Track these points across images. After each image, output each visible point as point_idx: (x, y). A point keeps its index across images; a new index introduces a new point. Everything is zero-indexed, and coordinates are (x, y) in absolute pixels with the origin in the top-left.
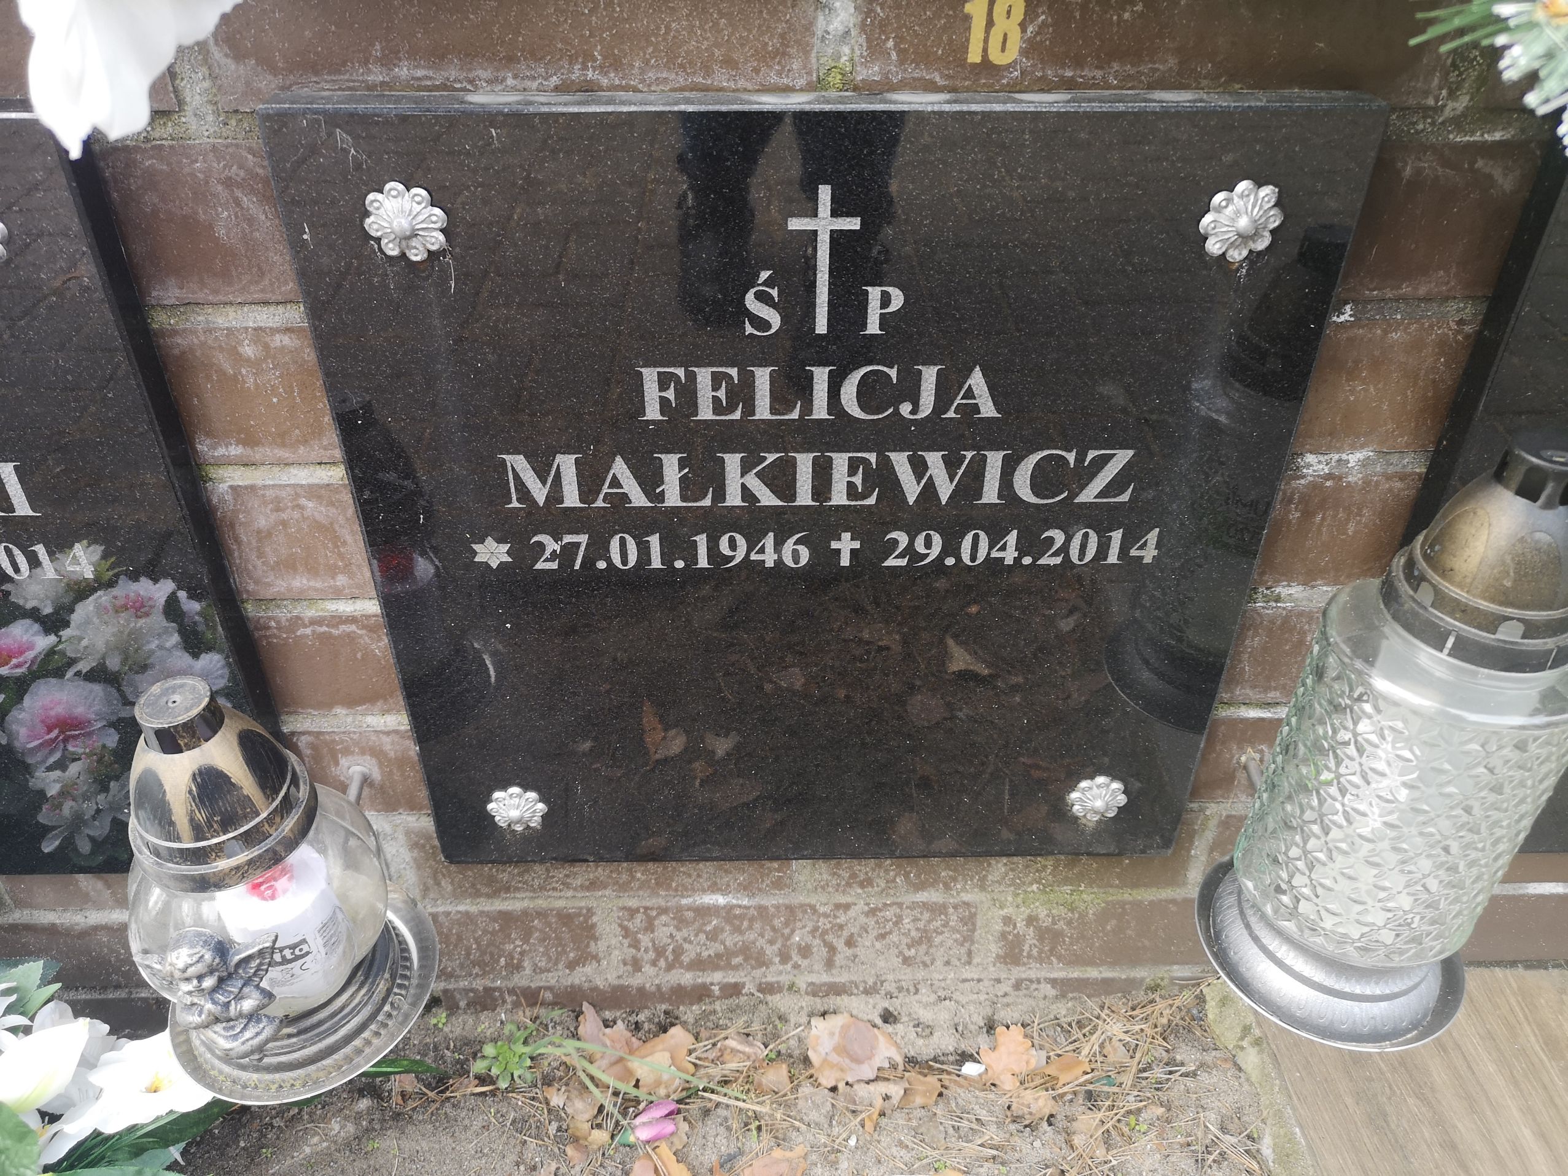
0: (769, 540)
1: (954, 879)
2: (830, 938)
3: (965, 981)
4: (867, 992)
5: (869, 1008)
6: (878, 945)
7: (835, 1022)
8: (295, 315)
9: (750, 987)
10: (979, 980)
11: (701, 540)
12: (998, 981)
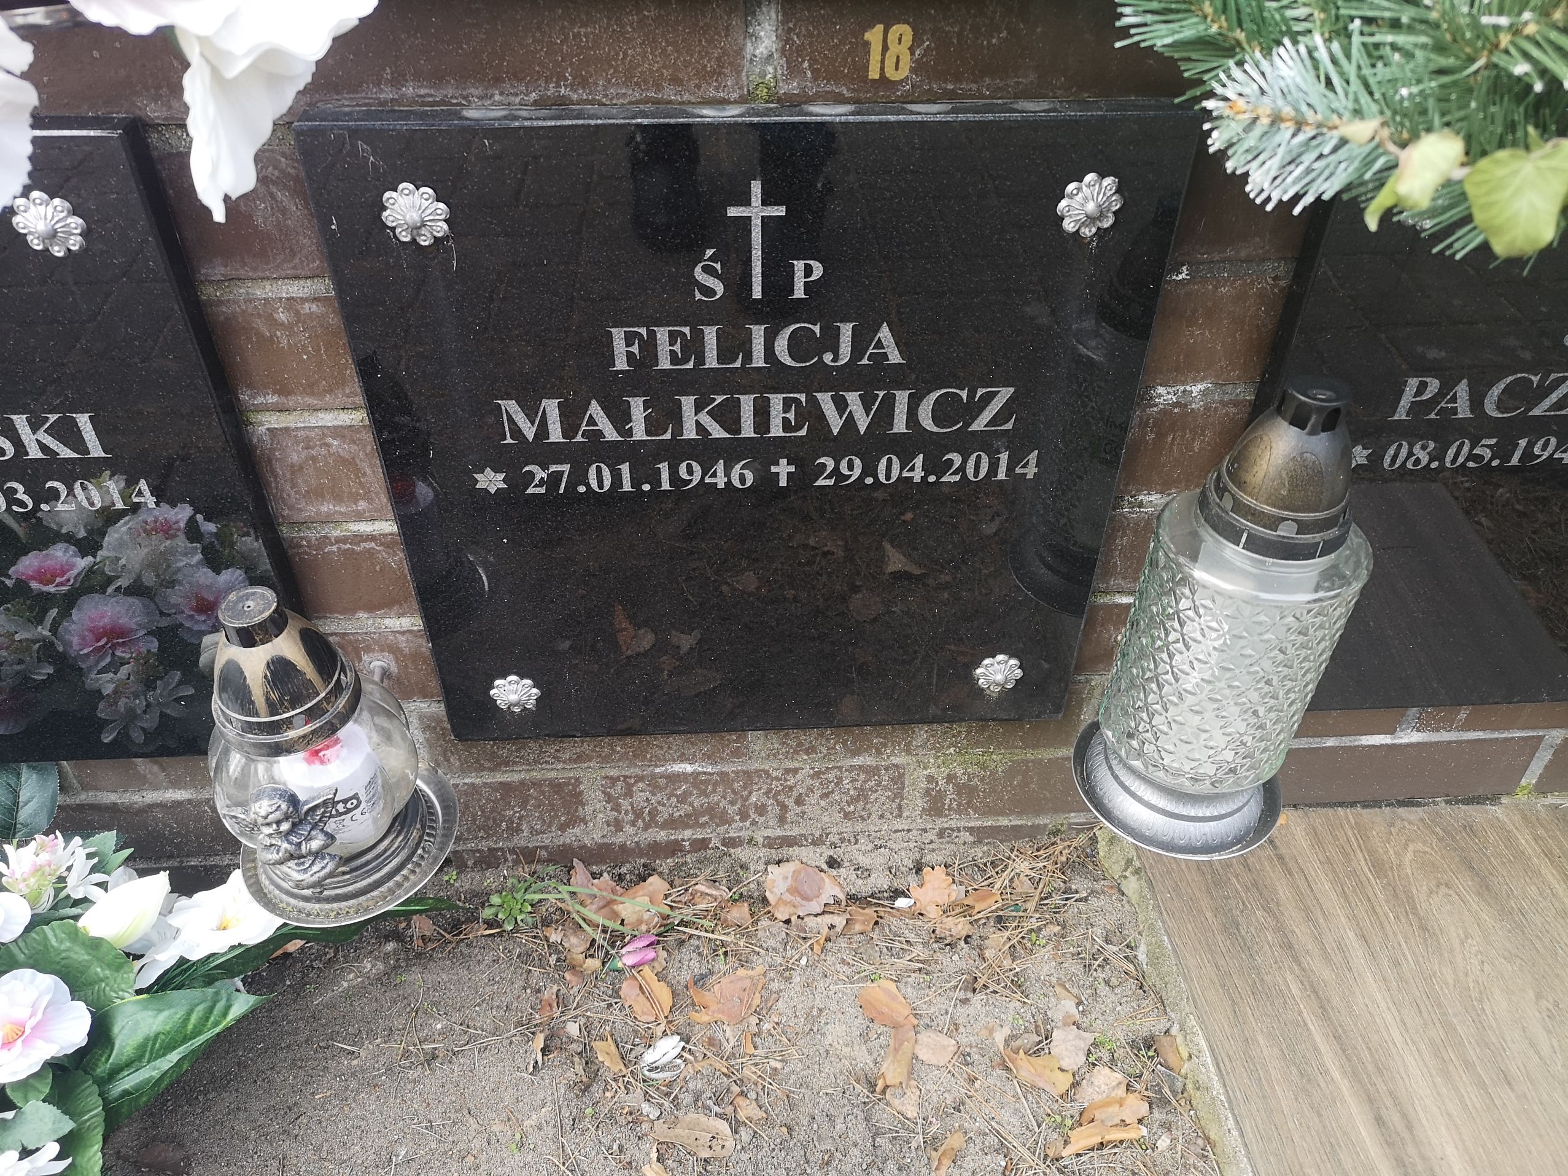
0: (720, 466)
1: (885, 745)
2: (781, 798)
3: (896, 831)
4: (814, 843)
5: (816, 856)
6: (823, 803)
7: (788, 868)
8: (323, 287)
9: (715, 842)
10: (909, 831)
11: (664, 467)
12: (925, 831)
